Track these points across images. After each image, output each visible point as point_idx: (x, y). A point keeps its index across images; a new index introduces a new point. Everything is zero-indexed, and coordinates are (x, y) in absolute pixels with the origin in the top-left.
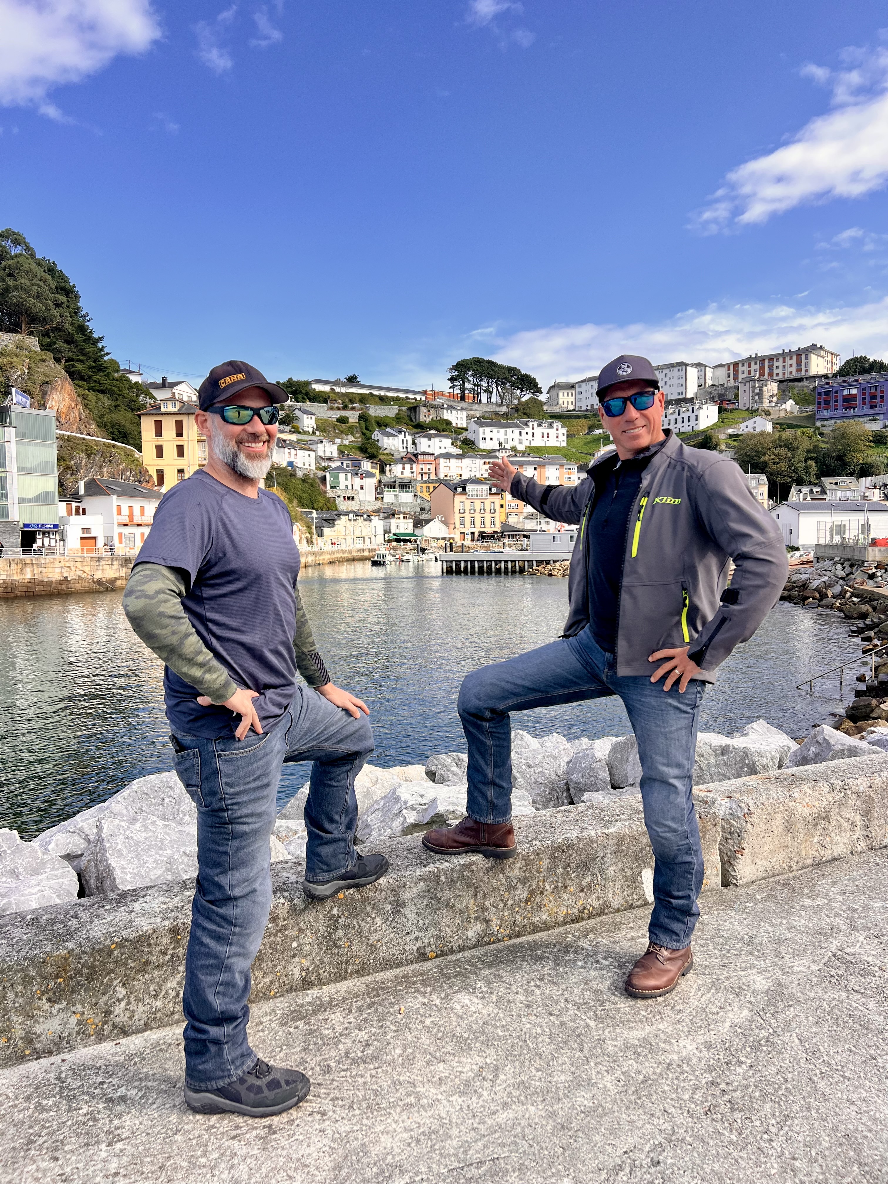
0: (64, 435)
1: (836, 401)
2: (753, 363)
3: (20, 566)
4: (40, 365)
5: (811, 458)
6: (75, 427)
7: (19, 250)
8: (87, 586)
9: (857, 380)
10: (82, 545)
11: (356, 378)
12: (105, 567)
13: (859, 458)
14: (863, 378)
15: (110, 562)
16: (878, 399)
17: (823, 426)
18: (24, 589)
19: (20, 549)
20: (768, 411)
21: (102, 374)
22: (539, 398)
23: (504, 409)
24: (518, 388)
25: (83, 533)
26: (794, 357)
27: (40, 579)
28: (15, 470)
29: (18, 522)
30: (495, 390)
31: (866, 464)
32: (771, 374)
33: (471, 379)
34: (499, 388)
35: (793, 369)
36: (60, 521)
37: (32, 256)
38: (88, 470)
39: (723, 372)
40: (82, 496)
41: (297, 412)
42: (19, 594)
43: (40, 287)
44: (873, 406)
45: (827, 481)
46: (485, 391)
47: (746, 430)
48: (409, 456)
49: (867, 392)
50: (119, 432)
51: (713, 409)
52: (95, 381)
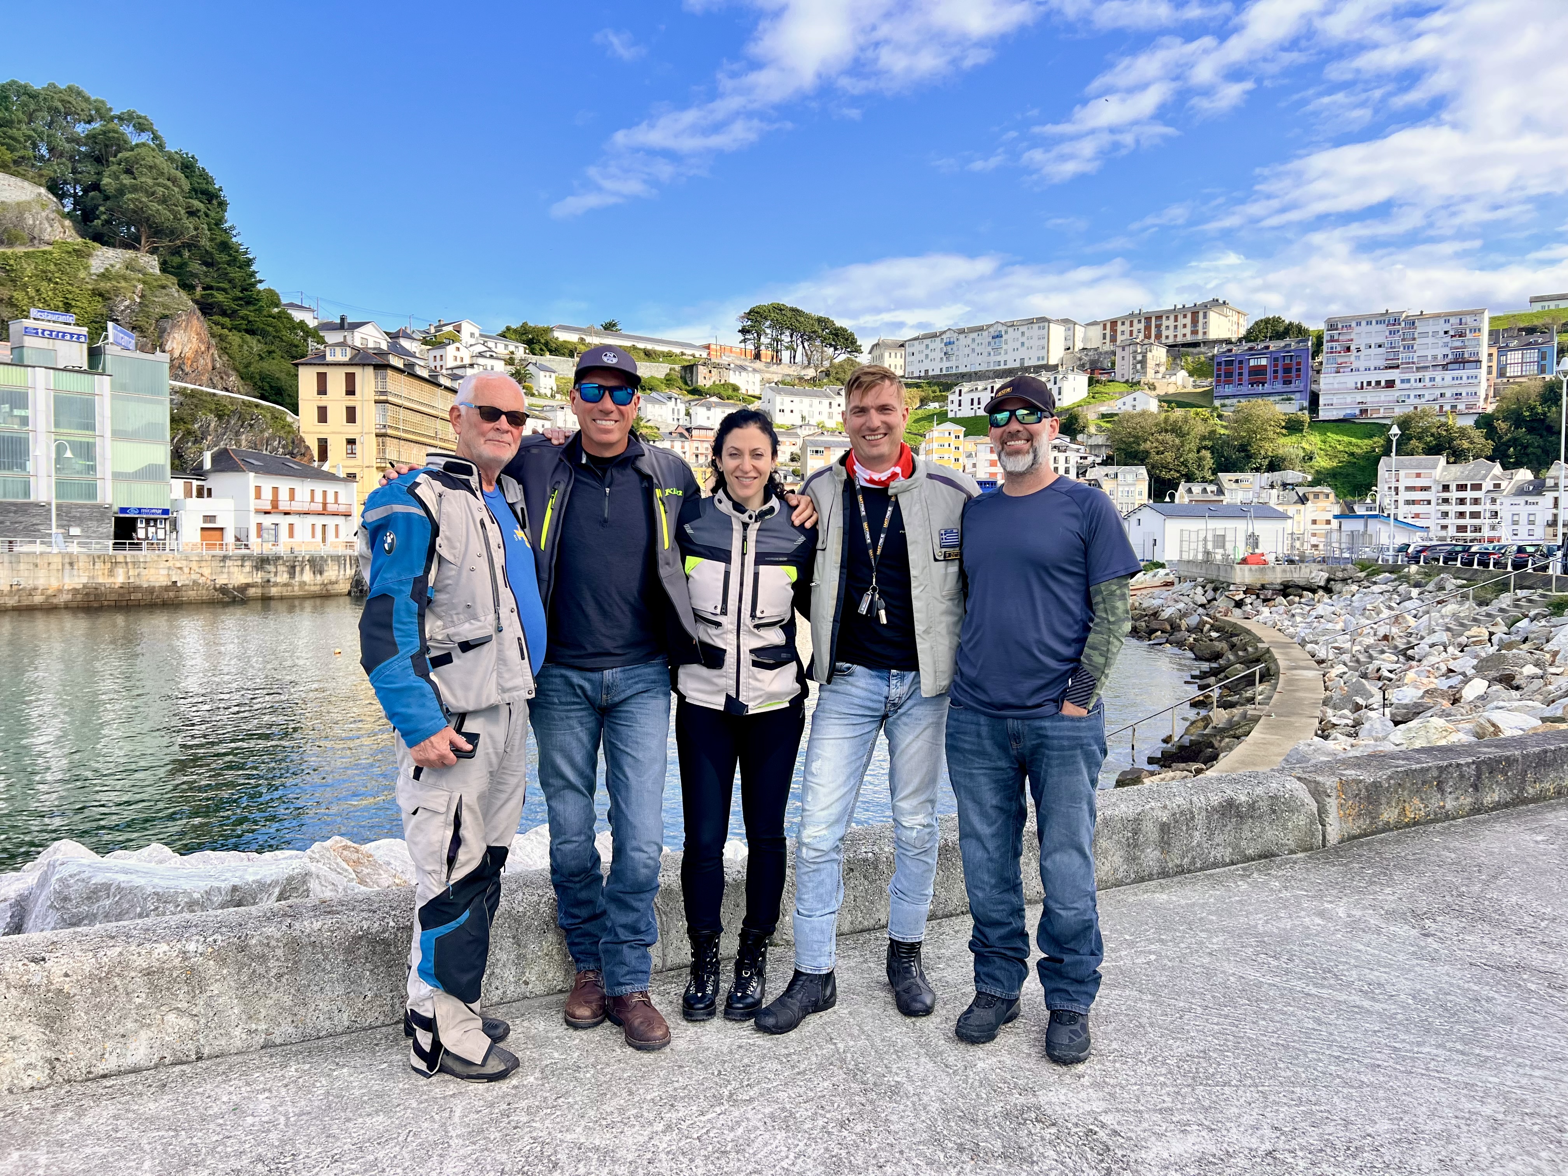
0: (185, 388)
1: (1240, 374)
2: (1135, 322)
3: (108, 565)
4: (157, 293)
5: (1206, 448)
6: (205, 378)
7: (145, 138)
8: (204, 594)
9: (1267, 348)
10: (203, 538)
11: (614, 325)
12: (232, 569)
13: (1268, 448)
14: (1274, 345)
15: (239, 563)
16: (1294, 374)
17: (1223, 406)
18: (114, 597)
19: (111, 542)
20: (1153, 384)
21: (251, 308)
22: (858, 360)
23: (811, 373)
24: (831, 345)
25: (205, 522)
26: (1189, 316)
27: (138, 583)
28: (108, 434)
29: (111, 505)
30: (801, 347)
31: (1276, 457)
32: (1158, 336)
33: (768, 331)
34: (806, 344)
35: (1188, 331)
36: (172, 505)
37: (161, 147)
38: (219, 438)
39: (1097, 331)
40: (208, 471)
41: (531, 368)
42: (106, 603)
43: (167, 188)
44: (1287, 382)
45: (1224, 477)
46: (787, 348)
47: (1123, 408)
48: (680, 430)
49: (1280, 363)
50: (271, 387)
51: (1084, 379)
52: (243, 318)
